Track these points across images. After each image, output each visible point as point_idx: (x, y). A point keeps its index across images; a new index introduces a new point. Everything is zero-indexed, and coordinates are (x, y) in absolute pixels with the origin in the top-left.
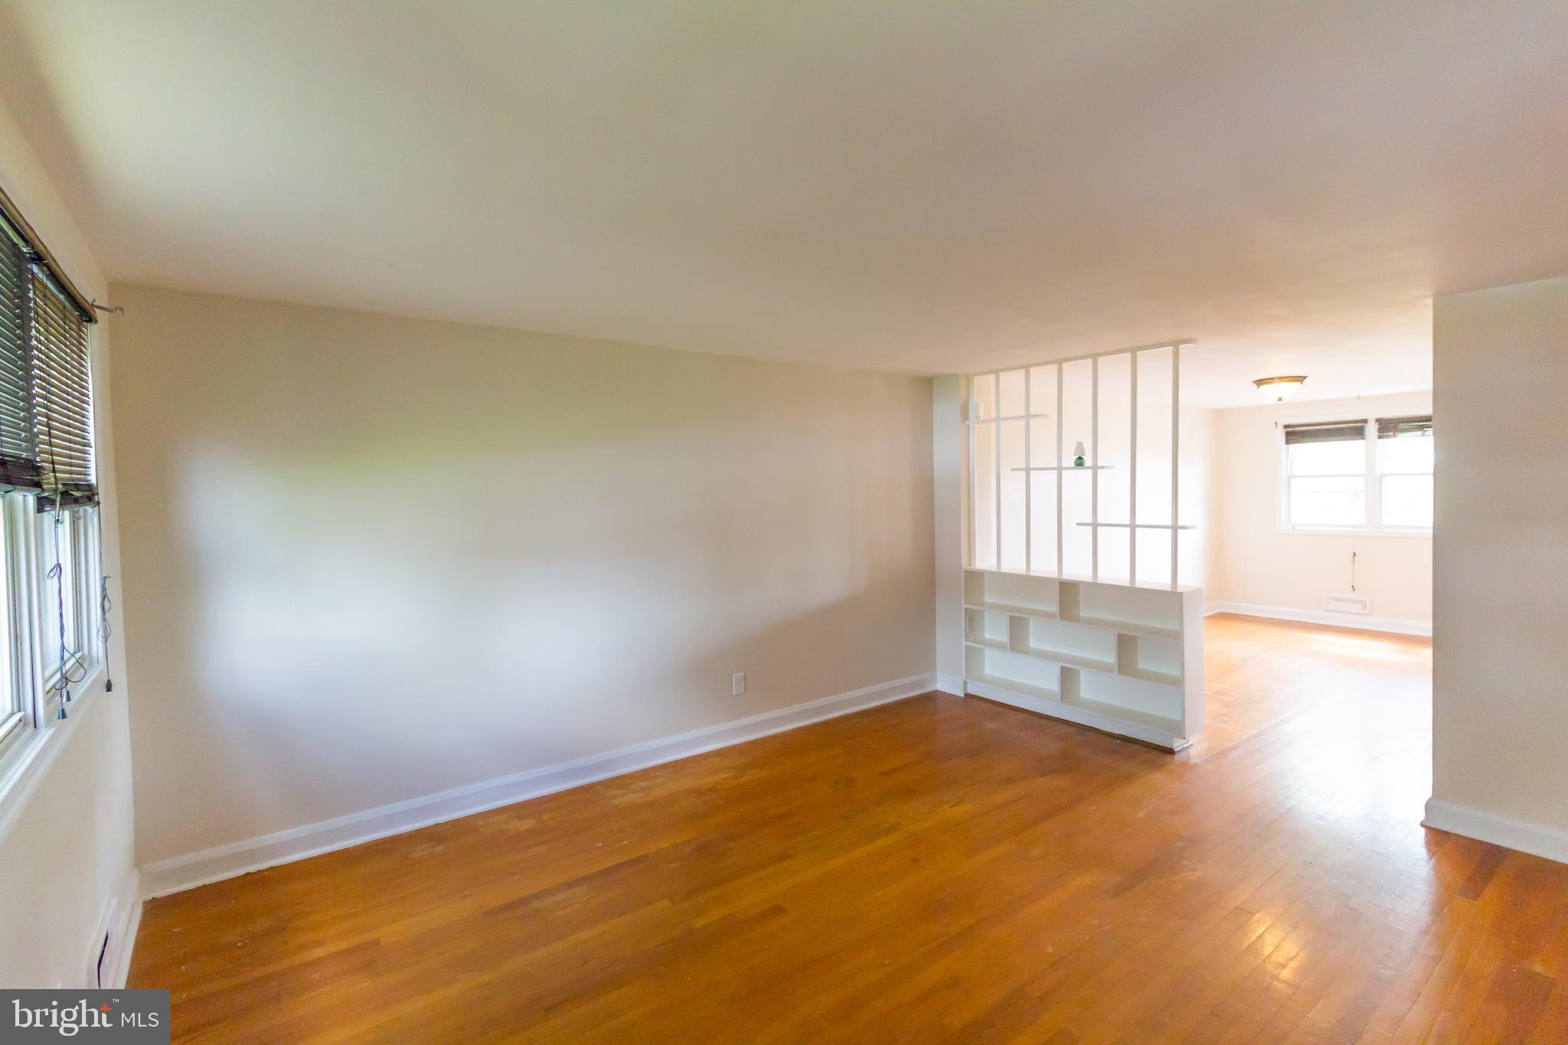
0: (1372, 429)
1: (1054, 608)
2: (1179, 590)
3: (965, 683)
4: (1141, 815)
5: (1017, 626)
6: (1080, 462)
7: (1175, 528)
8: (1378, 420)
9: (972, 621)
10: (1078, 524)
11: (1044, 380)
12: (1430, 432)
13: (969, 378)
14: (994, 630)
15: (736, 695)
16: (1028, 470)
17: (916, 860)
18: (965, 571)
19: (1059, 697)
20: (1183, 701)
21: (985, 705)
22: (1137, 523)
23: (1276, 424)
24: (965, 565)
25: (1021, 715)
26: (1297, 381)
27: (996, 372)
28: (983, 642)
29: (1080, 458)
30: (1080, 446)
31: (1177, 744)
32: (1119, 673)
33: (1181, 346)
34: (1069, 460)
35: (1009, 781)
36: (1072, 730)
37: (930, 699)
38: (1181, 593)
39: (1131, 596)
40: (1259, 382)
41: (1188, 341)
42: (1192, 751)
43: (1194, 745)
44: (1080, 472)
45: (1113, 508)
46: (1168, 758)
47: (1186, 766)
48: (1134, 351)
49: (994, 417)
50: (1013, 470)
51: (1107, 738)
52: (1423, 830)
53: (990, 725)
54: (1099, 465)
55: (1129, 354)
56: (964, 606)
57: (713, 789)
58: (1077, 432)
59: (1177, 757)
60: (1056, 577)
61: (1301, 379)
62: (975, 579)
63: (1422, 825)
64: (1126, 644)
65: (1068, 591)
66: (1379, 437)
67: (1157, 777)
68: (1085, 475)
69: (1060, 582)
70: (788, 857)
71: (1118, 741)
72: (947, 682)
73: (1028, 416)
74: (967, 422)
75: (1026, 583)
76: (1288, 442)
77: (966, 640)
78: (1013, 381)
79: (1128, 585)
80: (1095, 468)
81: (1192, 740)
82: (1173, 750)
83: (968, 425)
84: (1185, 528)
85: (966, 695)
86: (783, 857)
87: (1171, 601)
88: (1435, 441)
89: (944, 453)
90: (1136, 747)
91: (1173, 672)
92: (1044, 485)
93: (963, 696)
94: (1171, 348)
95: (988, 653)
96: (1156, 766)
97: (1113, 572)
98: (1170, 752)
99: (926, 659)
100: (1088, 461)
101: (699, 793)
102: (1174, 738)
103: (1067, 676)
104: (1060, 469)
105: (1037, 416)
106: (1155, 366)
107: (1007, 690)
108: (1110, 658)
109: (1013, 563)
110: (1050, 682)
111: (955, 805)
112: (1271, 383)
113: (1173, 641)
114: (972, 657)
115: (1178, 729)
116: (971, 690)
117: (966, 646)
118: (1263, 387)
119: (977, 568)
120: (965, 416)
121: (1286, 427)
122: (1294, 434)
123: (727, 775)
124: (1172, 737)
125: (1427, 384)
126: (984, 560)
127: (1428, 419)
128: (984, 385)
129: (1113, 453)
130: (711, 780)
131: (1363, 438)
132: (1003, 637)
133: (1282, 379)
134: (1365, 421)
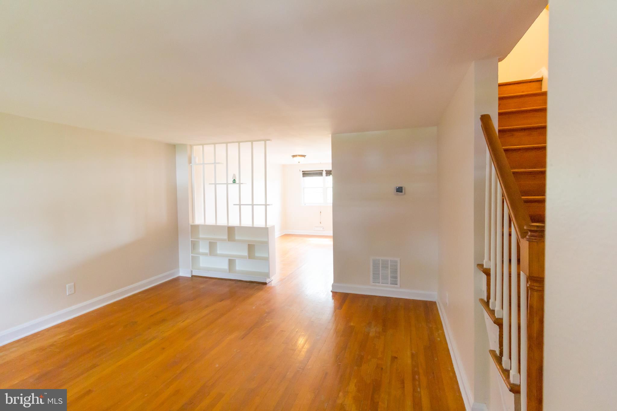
0: (324, 173)
1: (226, 237)
2: (267, 227)
3: (192, 271)
4: (254, 308)
5: (212, 245)
6: (234, 181)
7: (266, 205)
8: (326, 171)
9: (194, 245)
10: (234, 205)
11: (221, 149)
12: (331, 175)
13: (191, 146)
14: (203, 248)
15: (68, 295)
16: (215, 184)
17: (163, 349)
18: (191, 225)
19: (228, 271)
20: (269, 265)
21: (200, 279)
22: (254, 204)
23: (300, 170)
24: (191, 223)
25: (214, 280)
26: (303, 156)
27: (203, 145)
28: (199, 254)
29: (234, 180)
30: (234, 175)
31: (267, 281)
32: (249, 258)
33: (267, 142)
34: (231, 181)
35: (207, 306)
36: (233, 282)
37: (177, 280)
38: (268, 228)
39: (252, 230)
40: (294, 156)
41: (269, 140)
42: (272, 282)
43: (274, 280)
44: (234, 185)
45: (246, 199)
46: (264, 286)
47: (271, 288)
48: (252, 142)
49: (202, 163)
50: (210, 184)
51: (245, 283)
52: (331, 293)
53: (202, 286)
54: (241, 182)
55: (251, 142)
56: (191, 240)
57: (52, 345)
58: (233, 170)
59: (268, 285)
60: (227, 225)
61: (304, 156)
62: (195, 228)
63: (331, 292)
64: (251, 248)
65: (231, 230)
66: (326, 176)
67: (261, 293)
68: (236, 186)
69: (228, 227)
70: (98, 365)
71: (248, 283)
72: (184, 272)
73: (215, 163)
74: (191, 164)
75: (215, 228)
76: (303, 177)
77: (192, 254)
78: (209, 149)
79: (251, 226)
80: (240, 184)
81: (272, 278)
82: (266, 283)
83: (191, 166)
84: (269, 205)
85: (192, 276)
86: (94, 366)
87: (265, 231)
88: (333, 177)
89: (181, 177)
90: (255, 284)
91: (265, 255)
92: (221, 190)
93: (191, 277)
94: (264, 142)
95: (202, 258)
96: (260, 290)
97: (246, 222)
98: (265, 284)
99: (175, 263)
100: (237, 181)
101: (42, 349)
102: (267, 279)
103: (231, 262)
104: (227, 184)
105: (219, 163)
106: (259, 147)
107: (208, 271)
108: (246, 254)
109: (210, 221)
110: (224, 265)
111: (184, 321)
112: (296, 156)
113: (265, 245)
114: (195, 260)
115: (268, 275)
116: (194, 274)
117: (192, 256)
118: (295, 158)
119: (196, 224)
120: (190, 162)
121: (303, 171)
122: (305, 174)
123: (62, 336)
124: (266, 278)
125: (330, 161)
126: (199, 220)
127: (331, 171)
128: (197, 150)
129: (246, 178)
130: (51, 341)
131: (322, 176)
132: (207, 251)
133: (299, 155)
134: (323, 171)
